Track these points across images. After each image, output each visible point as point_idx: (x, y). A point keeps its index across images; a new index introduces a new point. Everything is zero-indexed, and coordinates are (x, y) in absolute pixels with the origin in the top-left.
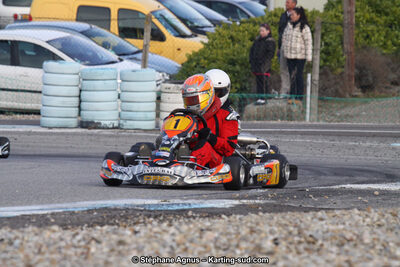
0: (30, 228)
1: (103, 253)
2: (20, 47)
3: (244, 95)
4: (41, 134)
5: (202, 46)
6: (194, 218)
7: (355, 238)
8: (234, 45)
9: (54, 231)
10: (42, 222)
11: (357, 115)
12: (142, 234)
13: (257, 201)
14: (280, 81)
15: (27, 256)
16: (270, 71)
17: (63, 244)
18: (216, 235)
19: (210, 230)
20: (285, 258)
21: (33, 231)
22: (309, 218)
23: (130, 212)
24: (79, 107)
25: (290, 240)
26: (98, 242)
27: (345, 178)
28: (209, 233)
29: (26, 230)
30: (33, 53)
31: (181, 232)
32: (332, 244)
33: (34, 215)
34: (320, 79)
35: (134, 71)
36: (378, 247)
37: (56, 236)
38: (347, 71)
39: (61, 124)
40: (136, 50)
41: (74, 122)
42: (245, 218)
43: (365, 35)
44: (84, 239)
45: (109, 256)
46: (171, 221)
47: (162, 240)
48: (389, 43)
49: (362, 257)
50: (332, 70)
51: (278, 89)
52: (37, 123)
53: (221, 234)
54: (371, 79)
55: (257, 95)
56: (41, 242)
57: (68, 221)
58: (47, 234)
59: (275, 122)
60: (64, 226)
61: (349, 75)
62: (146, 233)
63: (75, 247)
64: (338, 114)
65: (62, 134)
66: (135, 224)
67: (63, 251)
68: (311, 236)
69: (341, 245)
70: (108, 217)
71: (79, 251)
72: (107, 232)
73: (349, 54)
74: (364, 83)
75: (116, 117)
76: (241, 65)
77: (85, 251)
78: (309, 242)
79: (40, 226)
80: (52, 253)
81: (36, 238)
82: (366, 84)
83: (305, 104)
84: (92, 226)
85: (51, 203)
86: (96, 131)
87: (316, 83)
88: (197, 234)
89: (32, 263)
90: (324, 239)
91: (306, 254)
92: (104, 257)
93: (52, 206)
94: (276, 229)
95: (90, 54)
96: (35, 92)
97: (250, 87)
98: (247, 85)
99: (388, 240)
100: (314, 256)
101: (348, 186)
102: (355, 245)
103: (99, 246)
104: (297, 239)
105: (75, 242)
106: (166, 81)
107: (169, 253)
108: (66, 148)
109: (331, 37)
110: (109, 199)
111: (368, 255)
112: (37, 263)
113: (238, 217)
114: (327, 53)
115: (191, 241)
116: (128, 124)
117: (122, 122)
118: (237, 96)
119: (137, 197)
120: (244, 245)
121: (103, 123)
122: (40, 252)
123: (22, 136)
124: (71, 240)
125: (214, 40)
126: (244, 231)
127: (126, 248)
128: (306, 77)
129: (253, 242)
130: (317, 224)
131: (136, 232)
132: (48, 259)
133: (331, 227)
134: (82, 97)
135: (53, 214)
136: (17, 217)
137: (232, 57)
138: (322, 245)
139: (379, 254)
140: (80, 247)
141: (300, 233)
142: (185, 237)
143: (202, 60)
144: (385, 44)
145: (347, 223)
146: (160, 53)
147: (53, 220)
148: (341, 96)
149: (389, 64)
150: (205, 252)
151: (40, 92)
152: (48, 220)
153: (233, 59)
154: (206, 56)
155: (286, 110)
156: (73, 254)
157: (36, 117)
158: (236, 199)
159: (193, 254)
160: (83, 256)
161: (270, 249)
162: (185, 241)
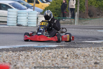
0: (4, 52)
1: (23, 58)
2: (2, 5)
3: (59, 18)
4: (7, 27)
5: (49, 5)
6: (46, 49)
7: (88, 55)
8: (57, 5)
9: (11, 53)
10: (7, 50)
11: (89, 23)
12: (33, 53)
13: (63, 45)
14: (69, 14)
15: (3, 59)
16: (66, 12)
17: (13, 56)
18: (52, 54)
19: (51, 53)
20: (70, 60)
21: (5, 53)
22: (76, 50)
23: (30, 48)
24: (17, 21)
25: (71, 55)
26: (22, 55)
27: (85, 39)
28: (50, 53)
29: (3, 52)
30: (5, 7)
31: (43, 53)
32: (82, 56)
33: (5, 48)
34: (79, 14)
35: (31, 11)
36: (94, 57)
37: (11, 54)
38: (86, 12)
39: (12, 25)
40: (31, 6)
41: (16, 25)
42: (60, 50)
43: (91, 2)
44: (18, 55)
45: (25, 59)
46: (40, 50)
47: (38, 55)
48: (97, 4)
49: (90, 60)
50: (82, 11)
51: (68, 16)
52: (6, 25)
53: (54, 54)
54: (92, 14)
55: (63, 18)
56: (7, 55)
57: (14, 50)
58: (9, 53)
59: (67, 25)
60: (13, 51)
61: (86, 13)
63: (16, 57)
64: (84, 23)
65: (13, 28)
66: (31, 51)
67: (13, 58)
68: (77, 54)
69: (84, 57)
70: (24, 49)
71: (17, 58)
72: (24, 53)
73: (87, 7)
74: (90, 15)
75: (26, 23)
76: (59, 10)
77: (19, 58)
78: (76, 56)
79: (7, 51)
80: (10, 58)
81: (6, 54)
82: (91, 15)
83: (75, 20)
84: (20, 51)
85: (10, 45)
86: (21, 27)
87: (78, 15)
88: (47, 54)
89: (5, 61)
90: (80, 55)
91: (75, 59)
92: (23, 59)
93: (10, 46)
94: (67, 52)
95: (20, 7)
96: (6, 17)
97: (61, 16)
98: (60, 15)
99: (96, 55)
100: (77, 59)
101: (86, 41)
102: (88, 57)
103: (22, 57)
104: (73, 55)
105: (16, 55)
106: (39, 14)
107: (40, 58)
108: (14, 31)
109: (82, 3)
111: (91, 59)
112: (6, 61)
113: (58, 49)
114: (81, 7)
115: (46, 56)
116: (29, 25)
117: (28, 24)
118: (58, 18)
119: (32, 44)
120: (59, 56)
121: (23, 25)
122: (7, 58)
123: (2, 28)
124: (15, 55)
125: (52, 3)
126: (59, 53)
127: (29, 57)
128: (75, 13)
129: (62, 56)
130: (78, 51)
131: (31, 53)
132: (9, 60)
133: (82, 52)
134: (18, 18)
135: (10, 48)
136: (1, 49)
138: (79, 57)
139: (94, 59)
140: (17, 57)
141: (74, 54)
142: (44, 54)
144: (96, 5)
145: (86, 51)
146: (38, 7)
147: (10, 50)
148: (84, 18)
149: (97, 10)
150: (49, 58)
151: (7, 17)
152: (9, 50)
153: (56, 9)
154: (50, 8)
155: (70, 22)
156: (15, 58)
157: (6, 23)
158: (57, 45)
159: (46, 59)
160: (18, 59)
161: (66, 58)
162: (44, 55)
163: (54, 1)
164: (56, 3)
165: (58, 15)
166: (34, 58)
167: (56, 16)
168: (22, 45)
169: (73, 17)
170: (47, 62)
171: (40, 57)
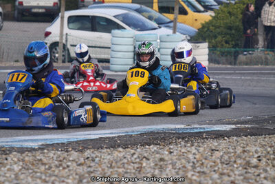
0: (105, 150)
1: (150, 167)
2: (97, 20)
3: (237, 49)
4: (110, 76)
5: (211, 18)
6: (207, 139)
8: (231, 17)
9: (120, 152)
10: (112, 142)
12: (175, 154)
15: (103, 170)
17: (125, 161)
19: (217, 150)
20: (266, 171)
21: (107, 152)
23: (167, 135)
24: (134, 58)
25: (268, 157)
26: (148, 159)
29: (103, 151)
30: (104, 23)
31: (199, 152)
33: (107, 138)
35: (168, 35)
37: (121, 155)
39: (123, 69)
40: (168, 20)
42: (239, 139)
44: (139, 157)
45: (155, 169)
46: (192, 141)
47: (187, 157)
52: (108, 68)
53: (225, 153)
56: (112, 159)
57: (128, 142)
58: (116, 154)
59: (257, 66)
60: (125, 147)
62: (177, 153)
63: (133, 163)
66: (170, 143)
67: (126, 165)
71: (136, 166)
76: (236, 29)
77: (140, 165)
80: (118, 168)
81: (109, 157)
84: (143, 145)
85: (117, 128)
88: (210, 154)
94: (259, 149)
95: (141, 24)
96: (106, 48)
97: (241, 43)
98: (239, 42)
103: (148, 162)
104: (272, 156)
105: (133, 159)
107: (192, 166)
110: (154, 124)
113: (235, 138)
115: (206, 159)
118: (233, 49)
119: (171, 123)
120: (239, 161)
124: (131, 158)
125: (219, 13)
126: (239, 150)
127: (165, 163)
129: (244, 159)
131: (171, 153)
135: (118, 137)
136: (97, 139)
137: (229, 25)
140: (136, 163)
141: (274, 153)
143: (211, 27)
146: (184, 23)
147: (119, 142)
150: (215, 166)
152: (116, 141)
153: (230, 27)
154: (213, 24)
155: (263, 58)
156: (132, 168)
157: (107, 64)
158: (233, 124)
159: (206, 167)
160: (138, 170)
161: (255, 164)
162: (201, 158)
163: (225, 7)
164: (229, 13)
165: (233, 43)
166: (178, 165)
167: (229, 44)
168: (148, 125)
169: (271, 48)
170: (208, 179)
171: (191, 164)
